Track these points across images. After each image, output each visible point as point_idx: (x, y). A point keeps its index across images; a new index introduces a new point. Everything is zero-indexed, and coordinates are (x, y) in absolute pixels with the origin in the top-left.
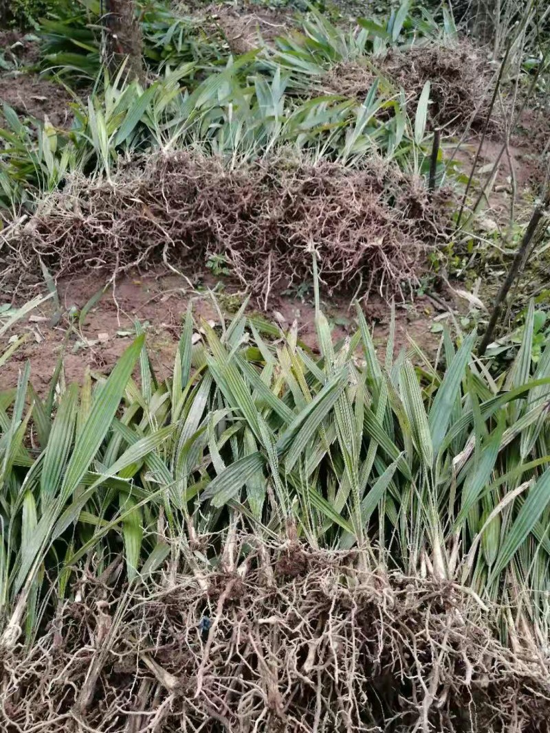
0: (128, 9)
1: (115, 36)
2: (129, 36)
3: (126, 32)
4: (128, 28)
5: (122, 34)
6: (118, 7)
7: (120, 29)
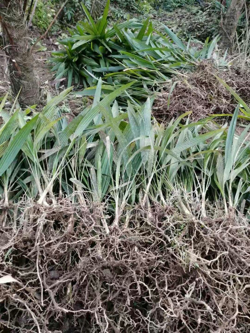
0: (23, 42)
1: (14, 61)
2: (25, 60)
3: (22, 57)
4: (24, 54)
5: (19, 59)
6: (15, 41)
7: (17, 55)
